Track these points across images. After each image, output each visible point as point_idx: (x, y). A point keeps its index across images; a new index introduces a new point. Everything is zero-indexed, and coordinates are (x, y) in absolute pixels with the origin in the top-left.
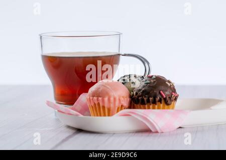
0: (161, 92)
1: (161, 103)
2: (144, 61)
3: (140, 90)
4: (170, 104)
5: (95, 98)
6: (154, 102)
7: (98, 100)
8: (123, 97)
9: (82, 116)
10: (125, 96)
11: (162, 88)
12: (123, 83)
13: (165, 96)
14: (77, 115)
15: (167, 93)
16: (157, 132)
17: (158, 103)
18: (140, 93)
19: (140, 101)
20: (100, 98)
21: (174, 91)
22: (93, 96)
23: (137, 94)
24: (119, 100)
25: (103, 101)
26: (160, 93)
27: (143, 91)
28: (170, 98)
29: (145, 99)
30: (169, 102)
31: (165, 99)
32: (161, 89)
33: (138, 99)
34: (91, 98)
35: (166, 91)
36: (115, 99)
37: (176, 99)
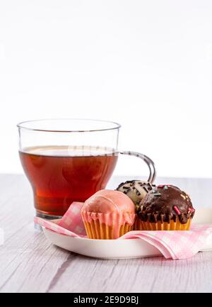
0: (176, 207)
1: (175, 221)
2: (148, 161)
3: (148, 204)
4: (186, 223)
5: (94, 214)
6: (167, 220)
7: (97, 216)
8: (128, 212)
9: (78, 237)
10: (130, 211)
11: (176, 202)
12: (125, 193)
13: (179, 213)
14: (73, 236)
15: (182, 208)
16: (171, 259)
17: (171, 221)
18: (148, 208)
19: (149, 218)
20: (100, 214)
21: (190, 205)
22: (91, 211)
23: (144, 208)
24: (123, 216)
25: (104, 217)
26: (174, 209)
27: (153, 206)
28: (185, 215)
29: (156, 216)
30: (184, 219)
31: (180, 216)
32: (174, 203)
33: (146, 215)
34: (88, 213)
35: (181, 206)
36: (118, 215)
37: (192, 216)
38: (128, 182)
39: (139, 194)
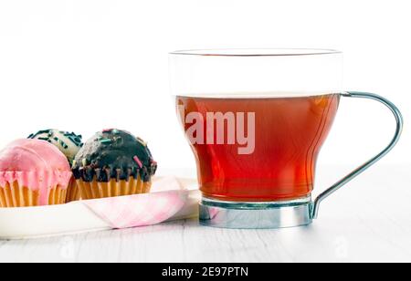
1: (135, 177)
3: (94, 155)
5: (9, 173)
6: (124, 177)
7: (14, 176)
8: (60, 170)
10: (62, 167)
13: (141, 166)
17: (130, 178)
18: (95, 161)
20: (19, 173)
22: (5, 170)
23: (88, 162)
24: (54, 174)
25: (25, 177)
26: (134, 159)
27: (103, 157)
29: (108, 171)
31: (142, 171)
36: (47, 173)
38: (41, 132)
39: (66, 147)
